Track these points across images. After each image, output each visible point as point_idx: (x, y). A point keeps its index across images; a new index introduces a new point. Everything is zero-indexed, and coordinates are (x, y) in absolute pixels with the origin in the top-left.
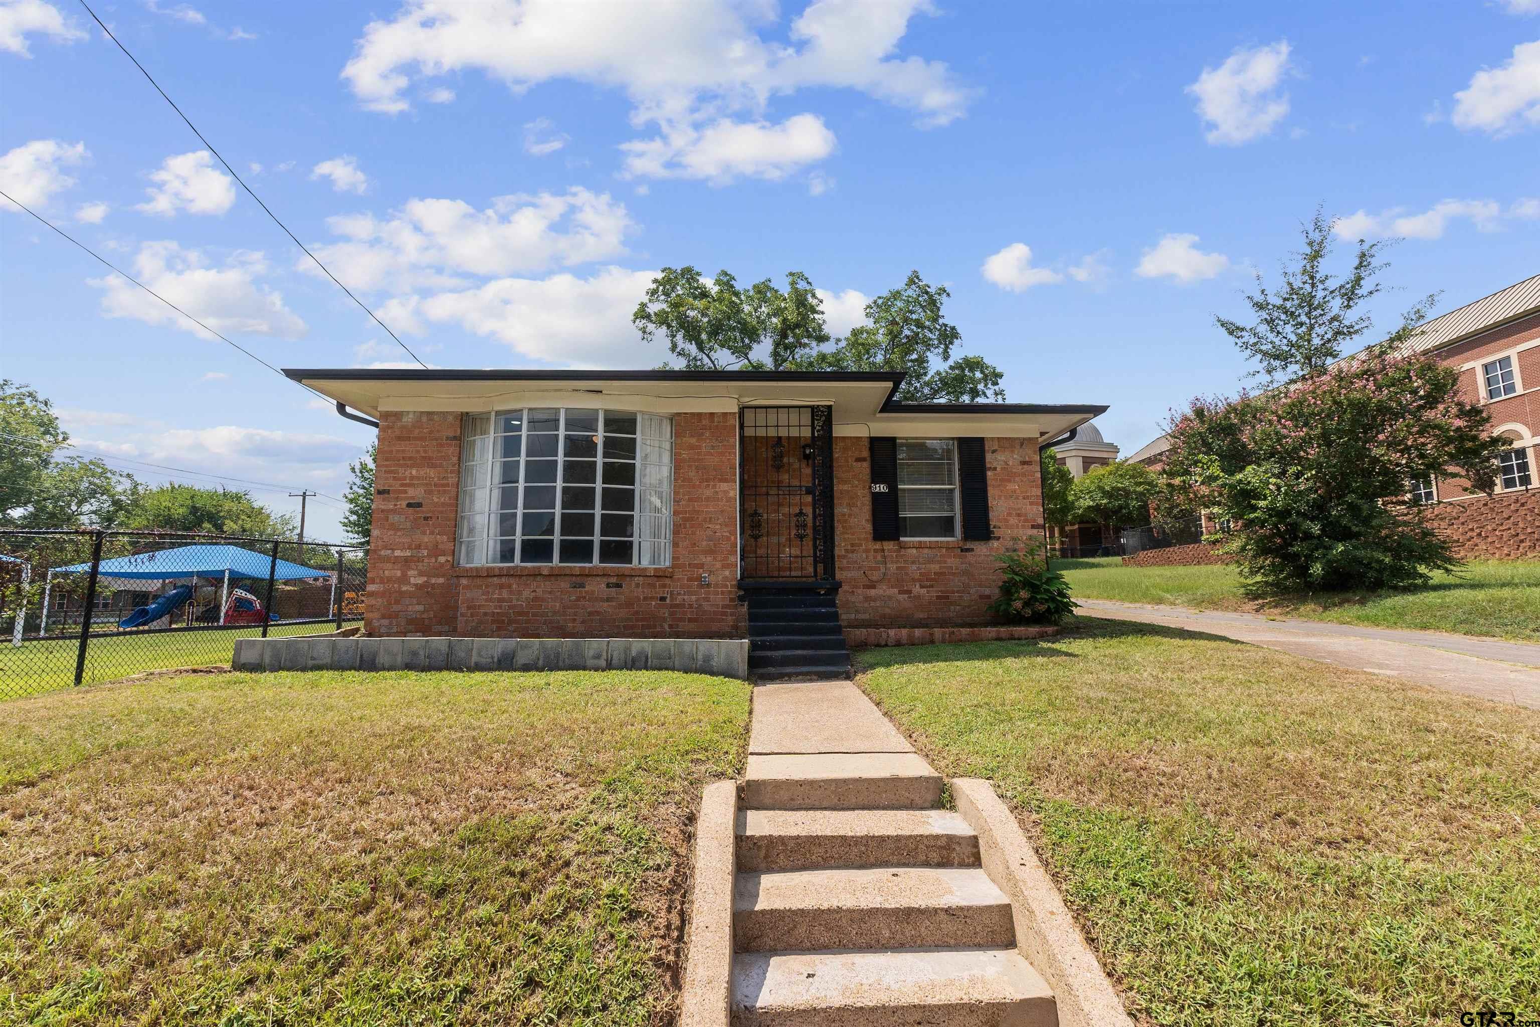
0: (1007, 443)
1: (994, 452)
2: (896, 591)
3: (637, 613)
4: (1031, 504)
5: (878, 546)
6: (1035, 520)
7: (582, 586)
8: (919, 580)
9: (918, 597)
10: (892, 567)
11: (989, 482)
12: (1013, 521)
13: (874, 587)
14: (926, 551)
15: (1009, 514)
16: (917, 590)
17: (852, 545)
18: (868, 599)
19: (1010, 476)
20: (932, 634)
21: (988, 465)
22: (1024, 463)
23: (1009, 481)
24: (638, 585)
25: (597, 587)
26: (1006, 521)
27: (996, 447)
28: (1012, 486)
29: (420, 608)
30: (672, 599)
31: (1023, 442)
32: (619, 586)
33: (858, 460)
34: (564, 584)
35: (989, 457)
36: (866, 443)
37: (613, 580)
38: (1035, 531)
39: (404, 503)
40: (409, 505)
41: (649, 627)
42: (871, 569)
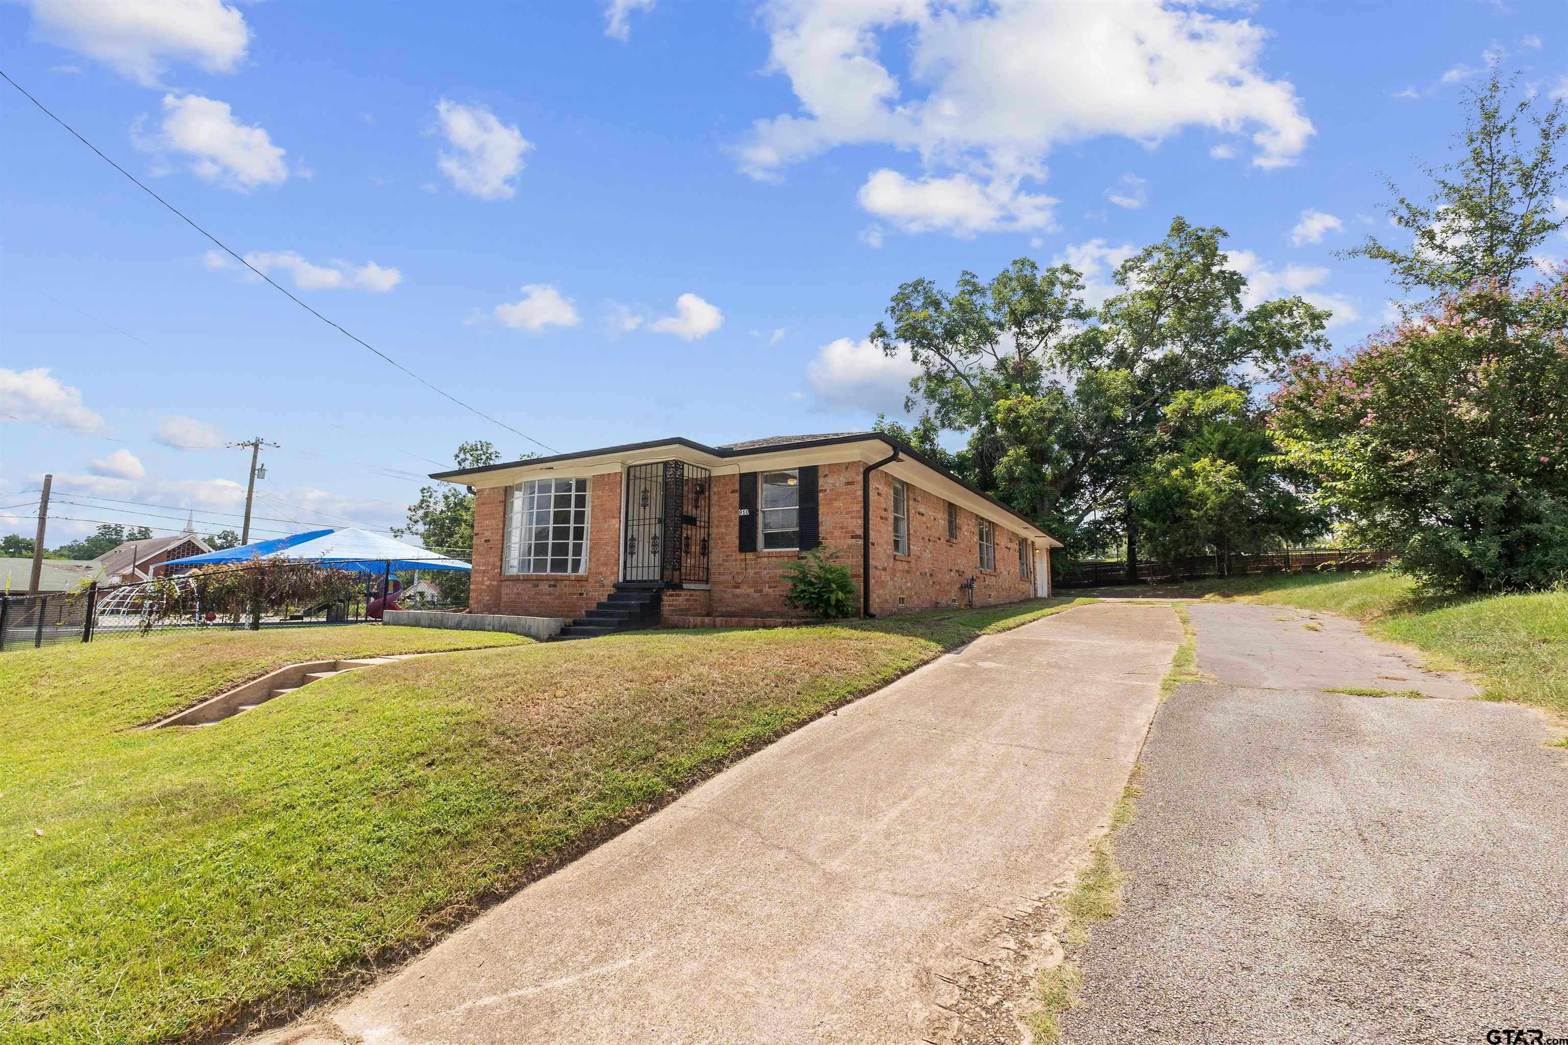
0: (835, 468)
1: (825, 476)
2: (752, 590)
3: (565, 603)
4: (852, 518)
5: (743, 556)
6: (854, 532)
7: (537, 586)
8: (768, 582)
9: (767, 595)
10: (751, 572)
11: (820, 502)
12: (837, 533)
13: (738, 587)
14: (774, 559)
15: (835, 527)
16: (766, 590)
17: (727, 556)
18: (735, 596)
19: (837, 495)
20: (714, 621)
21: (820, 488)
22: (848, 484)
23: (836, 500)
24: (565, 586)
25: (544, 587)
26: (832, 533)
27: (827, 473)
28: (837, 504)
29: (488, 598)
30: (587, 594)
31: (848, 466)
32: (555, 586)
33: (733, 492)
34: (530, 585)
35: (821, 481)
36: (738, 478)
37: (552, 583)
38: (854, 541)
39: (483, 540)
40: (485, 541)
41: (571, 611)
42: (738, 573)
